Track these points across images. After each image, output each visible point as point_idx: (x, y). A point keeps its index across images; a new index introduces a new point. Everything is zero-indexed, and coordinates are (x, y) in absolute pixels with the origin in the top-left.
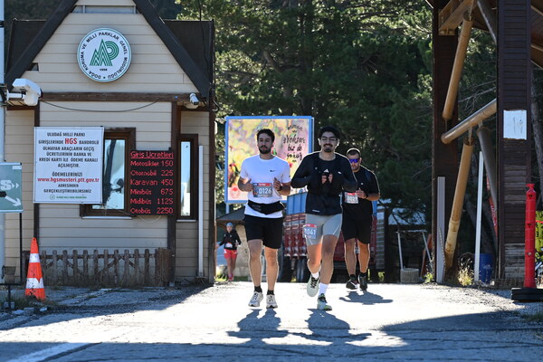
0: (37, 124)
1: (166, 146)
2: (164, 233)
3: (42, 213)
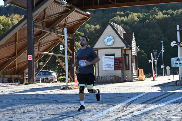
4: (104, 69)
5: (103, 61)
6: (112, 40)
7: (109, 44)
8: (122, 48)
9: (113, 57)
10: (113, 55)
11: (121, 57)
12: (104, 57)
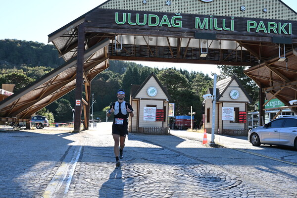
0: (222, 106)
1: (244, 111)
2: (244, 126)
3: (223, 122)
4: (145, 120)
5: (145, 111)
6: (156, 92)
7: (152, 95)
8: (164, 100)
9: (155, 108)
10: (155, 106)
11: (162, 108)
12: (145, 108)
